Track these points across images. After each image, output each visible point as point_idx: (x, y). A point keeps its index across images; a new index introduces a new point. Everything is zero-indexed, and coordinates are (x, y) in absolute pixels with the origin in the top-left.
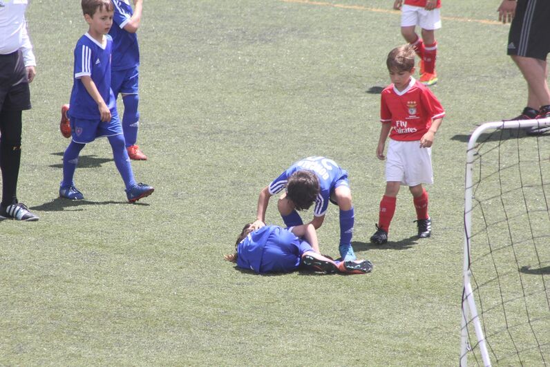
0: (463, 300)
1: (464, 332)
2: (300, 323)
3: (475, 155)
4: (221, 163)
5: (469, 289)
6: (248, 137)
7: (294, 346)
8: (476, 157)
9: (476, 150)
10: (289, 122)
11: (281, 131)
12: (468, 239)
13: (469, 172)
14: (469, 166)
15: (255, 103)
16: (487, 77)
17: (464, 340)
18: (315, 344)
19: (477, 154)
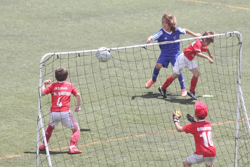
0: (38, 121)
1: (38, 133)
2: (13, 118)
3: (43, 65)
4: (6, 49)
5: (40, 117)
6: (20, 38)
7: (8, 127)
8: (43, 66)
9: (43, 64)
10: (38, 32)
11: (34, 36)
12: (40, 97)
13: (41, 72)
14: (41, 70)
15: (28, 23)
16: (120, 14)
17: (38, 136)
18: (16, 127)
19: (44, 65)
